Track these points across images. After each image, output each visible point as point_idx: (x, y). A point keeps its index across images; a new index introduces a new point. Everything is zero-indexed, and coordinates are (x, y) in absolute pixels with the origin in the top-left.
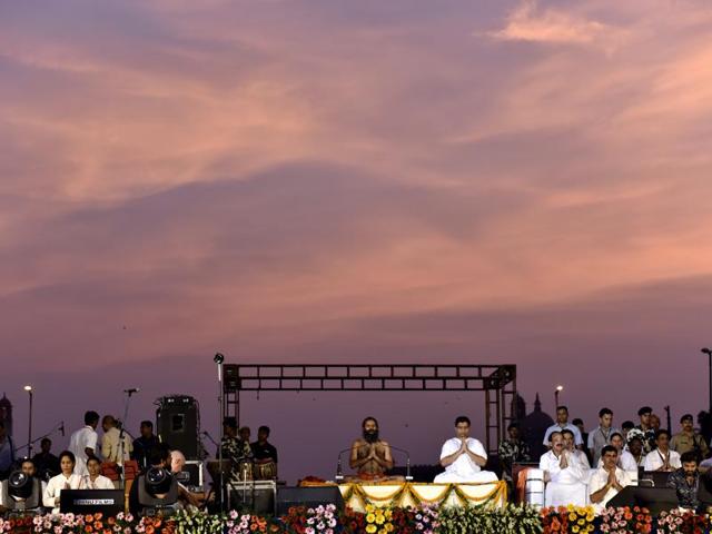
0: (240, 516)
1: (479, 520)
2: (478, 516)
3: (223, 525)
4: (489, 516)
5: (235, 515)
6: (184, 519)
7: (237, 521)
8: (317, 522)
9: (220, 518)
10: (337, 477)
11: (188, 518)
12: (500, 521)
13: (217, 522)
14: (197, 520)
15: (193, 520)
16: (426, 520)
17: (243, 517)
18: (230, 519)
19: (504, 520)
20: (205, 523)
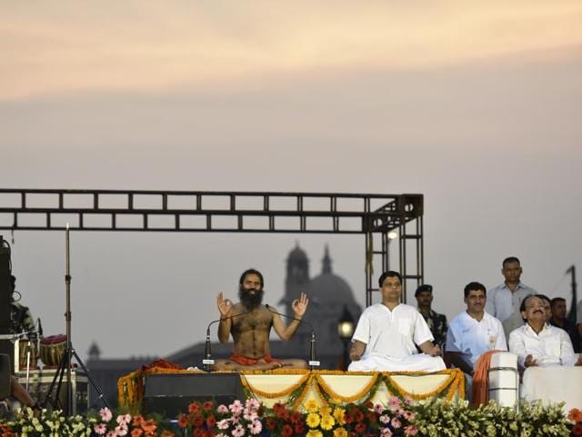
0: (114, 417)
1: (476, 425)
2: (475, 419)
3: (89, 431)
4: (490, 419)
5: (107, 415)
6: (29, 423)
7: (112, 425)
8: (232, 427)
9: (84, 421)
10: (205, 362)
11: (35, 421)
12: (508, 428)
13: (80, 426)
14: (49, 423)
15: (42, 423)
16: (396, 425)
17: (119, 419)
18: (100, 422)
19: (514, 426)
20: (62, 427)
